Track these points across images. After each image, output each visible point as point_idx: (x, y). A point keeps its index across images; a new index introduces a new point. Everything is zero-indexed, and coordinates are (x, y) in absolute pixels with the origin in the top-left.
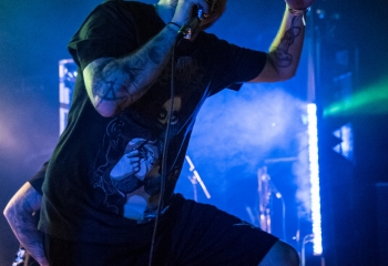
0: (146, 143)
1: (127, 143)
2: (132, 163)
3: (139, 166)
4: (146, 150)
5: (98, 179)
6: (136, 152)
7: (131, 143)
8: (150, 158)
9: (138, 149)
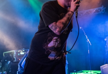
0: (58, 38)
1: (53, 38)
2: (54, 43)
3: (55, 44)
4: (58, 40)
5: (45, 46)
6: (55, 41)
7: (54, 38)
8: (58, 42)
9: (56, 40)
